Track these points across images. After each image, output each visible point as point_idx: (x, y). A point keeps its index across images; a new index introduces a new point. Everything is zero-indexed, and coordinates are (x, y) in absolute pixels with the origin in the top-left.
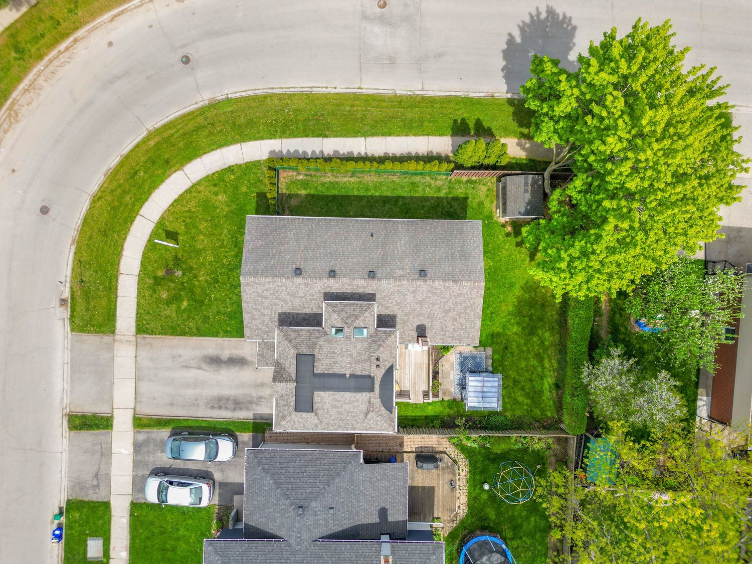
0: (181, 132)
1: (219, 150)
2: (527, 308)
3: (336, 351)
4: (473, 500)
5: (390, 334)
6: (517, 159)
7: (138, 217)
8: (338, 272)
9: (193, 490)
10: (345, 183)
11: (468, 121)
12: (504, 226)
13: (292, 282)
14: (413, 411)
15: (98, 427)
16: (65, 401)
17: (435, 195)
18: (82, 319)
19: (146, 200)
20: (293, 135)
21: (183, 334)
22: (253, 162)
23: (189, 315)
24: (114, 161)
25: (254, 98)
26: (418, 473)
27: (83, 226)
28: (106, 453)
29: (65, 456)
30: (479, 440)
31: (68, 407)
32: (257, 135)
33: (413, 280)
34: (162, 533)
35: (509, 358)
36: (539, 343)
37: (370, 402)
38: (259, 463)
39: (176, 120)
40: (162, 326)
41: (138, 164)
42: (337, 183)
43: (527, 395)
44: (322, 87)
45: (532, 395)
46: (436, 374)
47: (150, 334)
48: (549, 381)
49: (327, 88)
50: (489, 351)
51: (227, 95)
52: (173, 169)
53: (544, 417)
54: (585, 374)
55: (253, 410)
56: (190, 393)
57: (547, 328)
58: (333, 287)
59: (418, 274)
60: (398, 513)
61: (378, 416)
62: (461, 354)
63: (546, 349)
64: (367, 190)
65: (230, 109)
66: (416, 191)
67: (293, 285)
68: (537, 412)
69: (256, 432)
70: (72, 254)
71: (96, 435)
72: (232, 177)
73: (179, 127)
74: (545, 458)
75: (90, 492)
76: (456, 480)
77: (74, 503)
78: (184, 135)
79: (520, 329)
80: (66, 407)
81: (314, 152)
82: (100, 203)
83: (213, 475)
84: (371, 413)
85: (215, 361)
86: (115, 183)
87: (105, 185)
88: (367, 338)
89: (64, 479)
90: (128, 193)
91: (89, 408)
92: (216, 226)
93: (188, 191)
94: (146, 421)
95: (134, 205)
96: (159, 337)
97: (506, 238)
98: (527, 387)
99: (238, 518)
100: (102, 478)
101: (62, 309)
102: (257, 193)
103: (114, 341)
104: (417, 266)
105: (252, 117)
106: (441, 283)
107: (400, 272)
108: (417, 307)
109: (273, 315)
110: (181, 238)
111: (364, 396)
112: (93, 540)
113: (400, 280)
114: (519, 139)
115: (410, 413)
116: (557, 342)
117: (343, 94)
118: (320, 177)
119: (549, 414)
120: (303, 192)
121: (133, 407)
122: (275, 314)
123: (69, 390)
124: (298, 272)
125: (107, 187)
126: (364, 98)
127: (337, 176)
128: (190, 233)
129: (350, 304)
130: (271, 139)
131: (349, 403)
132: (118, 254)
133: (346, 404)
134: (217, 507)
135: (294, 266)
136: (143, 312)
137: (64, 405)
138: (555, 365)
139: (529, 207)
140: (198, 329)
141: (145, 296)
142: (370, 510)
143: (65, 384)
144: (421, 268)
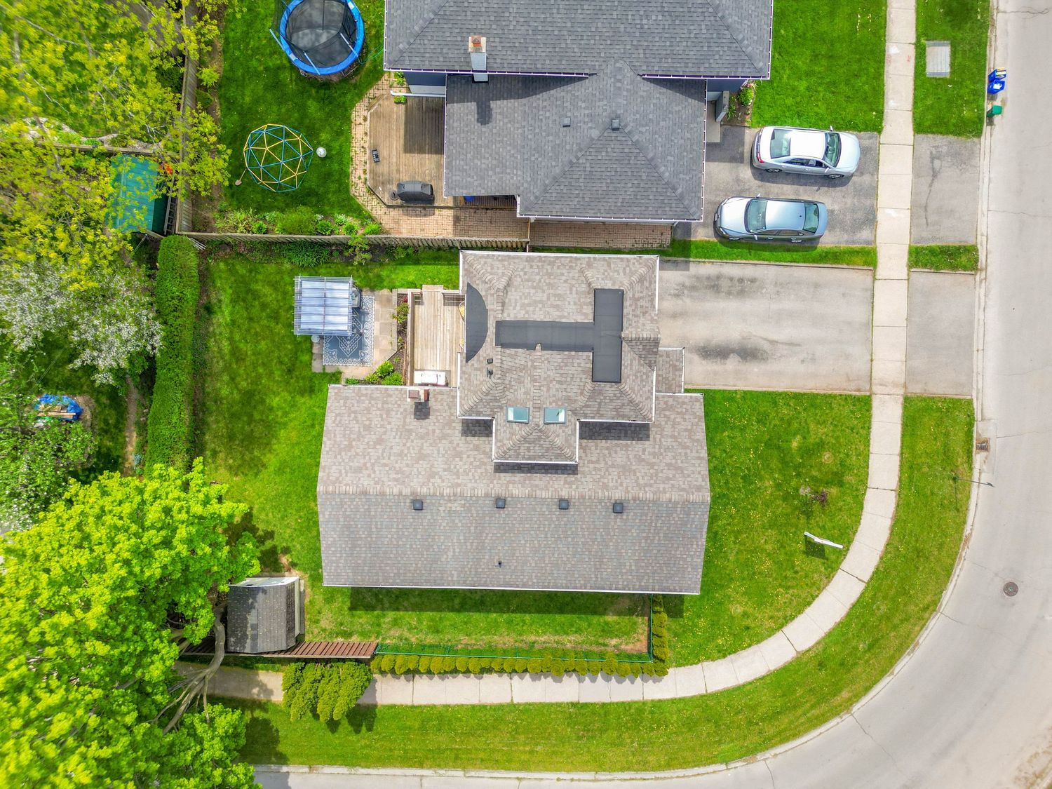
0: (800, 712)
1: (741, 682)
2: (256, 434)
3: (558, 386)
4: (342, 132)
5: (471, 411)
6: (273, 669)
7: (866, 578)
8: (554, 508)
9: (784, 152)
10: (544, 633)
11: (350, 728)
12: (293, 565)
13: (628, 492)
14: (439, 272)
15: (932, 251)
16: (983, 291)
17: (401, 613)
18: (954, 421)
19: (854, 606)
20: (626, 706)
21: (797, 397)
22: (687, 664)
23: (789, 424)
24: (904, 665)
25: (685, 764)
26: (430, 175)
27: (952, 566)
28: (919, 209)
29: (983, 206)
30: (333, 226)
31: (978, 283)
32: (681, 706)
33: (434, 495)
34: (834, 83)
35: (286, 355)
36: (238, 379)
37: (503, 304)
38: (681, 198)
39: (807, 731)
40: (832, 409)
41: (867, 661)
42: (557, 633)
43: (256, 296)
44: (579, 780)
45: (250, 297)
46: (402, 331)
47: (851, 396)
48: (223, 316)
49: (572, 780)
50: (317, 366)
51: (728, 769)
52: (812, 654)
53: (230, 261)
54: (157, 338)
55: (689, 277)
56: (789, 303)
57: (225, 402)
58: (562, 483)
59: (425, 505)
60: (460, 114)
61: (490, 281)
62: (363, 362)
63: (227, 368)
64: (510, 622)
65: (723, 747)
66: (432, 620)
67: (627, 488)
68: (241, 269)
69: (685, 241)
70: (970, 521)
71: (934, 238)
72: (720, 641)
73: (802, 720)
74: (228, 195)
75: (944, 149)
76: (371, 163)
77: (970, 132)
78: (795, 707)
79: (268, 401)
80: (981, 282)
81: (593, 680)
82: (926, 602)
83: (754, 174)
84: (501, 287)
85: (748, 353)
86: (902, 631)
87: (917, 628)
88: (508, 405)
89: (986, 170)
90: (882, 616)
91: (944, 281)
92: (746, 565)
93: (788, 619)
94: (857, 259)
95: (874, 598)
96: (835, 392)
97: (290, 545)
98: (258, 308)
99: (715, 106)
100: (927, 172)
101: (985, 435)
102: (682, 617)
103: (905, 386)
104: (426, 515)
105: (689, 735)
106: (388, 491)
107: (456, 506)
108: (427, 449)
109: (658, 436)
110: (801, 547)
111: (513, 314)
112: (940, 74)
113: (455, 495)
114: (269, 701)
115: (443, 269)
116: (209, 379)
117: (547, 770)
118: (583, 642)
119: (222, 266)
120: (610, 618)
121: (876, 282)
122: (655, 438)
123: (976, 309)
124: (618, 508)
125: (915, 625)
126: (513, 765)
127: (557, 643)
128: (786, 554)
129: (534, 459)
130: (660, 701)
131: (535, 302)
132: (898, 523)
133: (541, 302)
134: (746, 124)
135: (625, 517)
136: (861, 431)
137: (983, 284)
138: (212, 343)
139: (250, 601)
140: (775, 403)
141: (857, 455)
142: (506, 120)
143: (982, 317)
144: (420, 513)
